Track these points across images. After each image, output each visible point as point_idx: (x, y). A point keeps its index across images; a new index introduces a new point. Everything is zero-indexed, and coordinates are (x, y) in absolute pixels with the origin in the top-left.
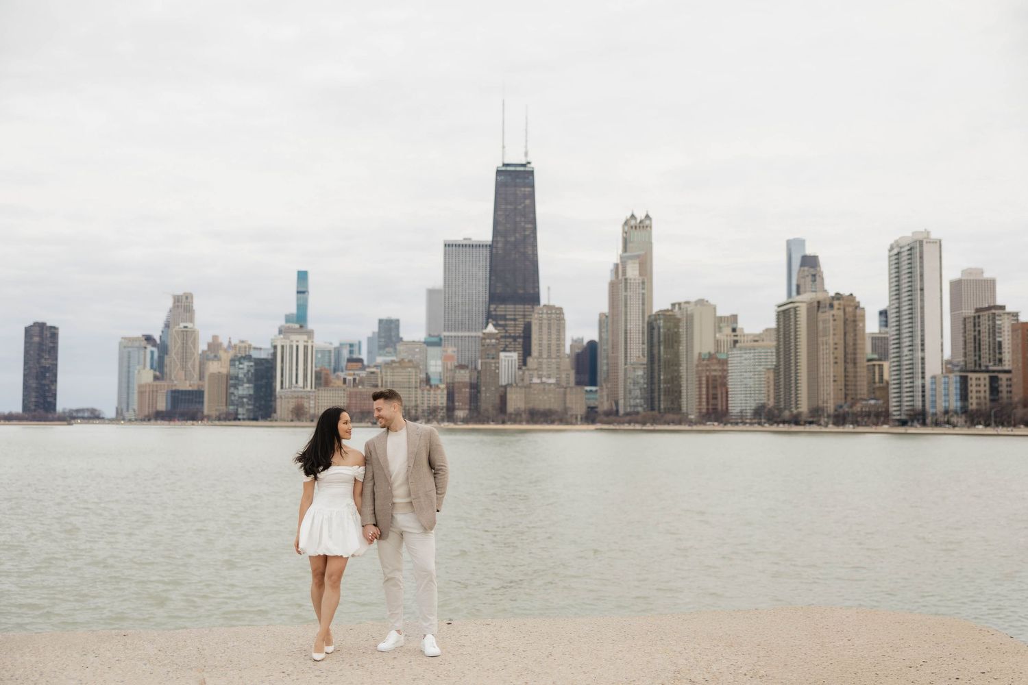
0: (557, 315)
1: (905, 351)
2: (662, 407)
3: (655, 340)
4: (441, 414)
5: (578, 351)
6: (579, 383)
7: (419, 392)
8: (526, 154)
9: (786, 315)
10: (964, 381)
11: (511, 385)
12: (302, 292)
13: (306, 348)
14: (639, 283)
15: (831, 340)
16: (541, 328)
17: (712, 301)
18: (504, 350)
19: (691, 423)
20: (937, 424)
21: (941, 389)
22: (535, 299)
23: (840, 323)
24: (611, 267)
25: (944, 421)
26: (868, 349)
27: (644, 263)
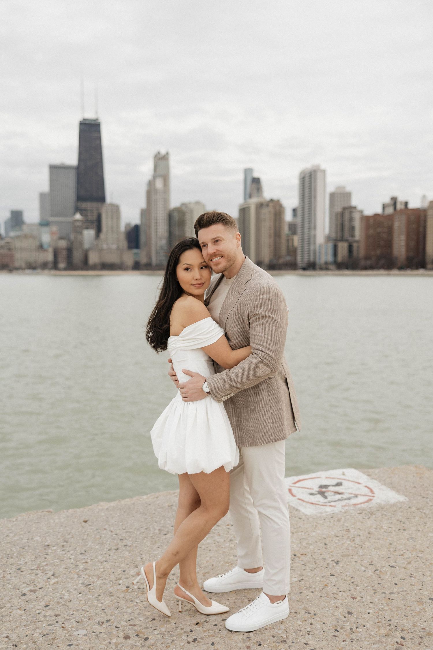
0: (116, 210)
1: (306, 231)
3: (173, 224)
4: (50, 265)
5: (129, 230)
6: (130, 247)
7: (37, 253)
8: (97, 114)
9: (244, 211)
10: (335, 247)
11: (90, 249)
14: (163, 191)
15: (267, 225)
16: (107, 217)
18: (87, 228)
20: (321, 269)
21: (323, 251)
22: (103, 199)
23: (273, 216)
24: (147, 182)
25: (325, 267)
26: (286, 230)
27: (166, 179)
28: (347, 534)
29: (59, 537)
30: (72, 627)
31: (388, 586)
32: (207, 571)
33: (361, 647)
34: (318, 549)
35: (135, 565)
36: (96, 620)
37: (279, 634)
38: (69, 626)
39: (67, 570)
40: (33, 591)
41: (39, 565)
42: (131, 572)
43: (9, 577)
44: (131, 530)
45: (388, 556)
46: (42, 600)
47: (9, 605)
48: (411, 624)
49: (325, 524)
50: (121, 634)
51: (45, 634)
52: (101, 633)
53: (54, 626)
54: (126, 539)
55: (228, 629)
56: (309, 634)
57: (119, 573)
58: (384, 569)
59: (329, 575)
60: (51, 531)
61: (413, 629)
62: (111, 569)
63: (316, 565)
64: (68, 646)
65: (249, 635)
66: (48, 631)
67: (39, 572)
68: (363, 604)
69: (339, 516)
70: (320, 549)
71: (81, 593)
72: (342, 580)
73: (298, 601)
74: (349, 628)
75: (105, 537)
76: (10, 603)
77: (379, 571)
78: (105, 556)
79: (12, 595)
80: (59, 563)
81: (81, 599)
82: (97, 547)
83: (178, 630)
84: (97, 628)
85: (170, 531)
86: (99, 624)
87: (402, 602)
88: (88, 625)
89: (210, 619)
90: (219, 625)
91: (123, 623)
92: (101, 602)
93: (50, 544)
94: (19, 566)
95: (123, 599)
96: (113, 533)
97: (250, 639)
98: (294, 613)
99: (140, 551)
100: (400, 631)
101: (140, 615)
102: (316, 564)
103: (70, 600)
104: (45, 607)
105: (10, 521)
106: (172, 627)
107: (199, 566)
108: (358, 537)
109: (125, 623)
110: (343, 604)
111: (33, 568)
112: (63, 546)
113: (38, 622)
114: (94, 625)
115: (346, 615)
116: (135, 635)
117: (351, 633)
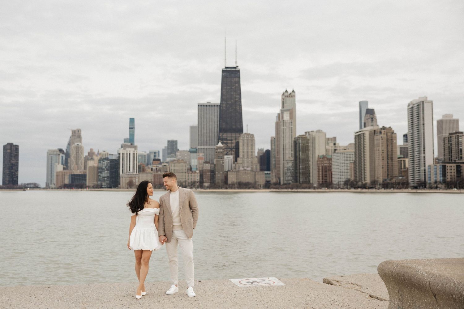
0: (251, 138)
1: (416, 153)
2: (301, 180)
3: (298, 149)
4: (197, 184)
5: (261, 155)
6: (262, 170)
7: (187, 174)
8: (236, 62)
9: (359, 137)
10: (444, 168)
11: (230, 171)
12: (132, 128)
13: (134, 154)
14: (289, 123)
15: (381, 149)
16: (243, 145)
17: (324, 131)
18: (227, 155)
19: (314, 188)
20: (431, 188)
21: (433, 172)
22: (241, 130)
23: (385, 141)
24: (277, 115)
25: (434, 186)
26: (398, 153)
27: (292, 113)
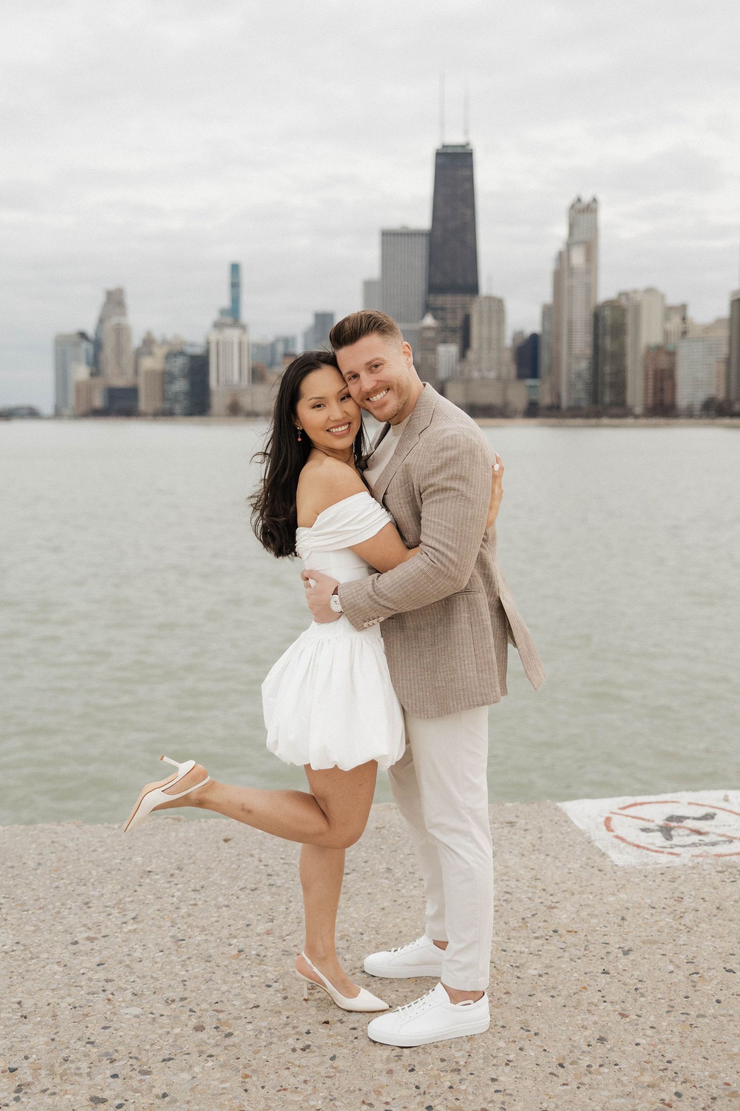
0: (497, 306)
2: (608, 400)
3: (601, 331)
5: (520, 343)
6: (521, 376)
11: (449, 379)
12: (235, 285)
13: (240, 344)
14: (584, 271)
16: (481, 320)
18: (444, 342)
19: (636, 417)
22: (473, 289)
24: (556, 255)
27: (590, 248)
28: (675, 905)
29: (172, 861)
30: (124, 1001)
31: (702, 1003)
32: (385, 941)
33: (590, 1099)
34: (604, 926)
35: (271, 917)
36: (164, 996)
37: (455, 1057)
38: (119, 1000)
39: (159, 912)
40: (91, 939)
41: (120, 901)
42: (259, 928)
43: (66, 914)
44: (293, 862)
45: (731, 952)
46: (98, 954)
47: (45, 955)
48: (707, 1073)
49: (642, 884)
50: (194, 1022)
51: (77, 1005)
52: (162, 1015)
53: (96, 995)
54: (278, 875)
55: (370, 1039)
56: (507, 1065)
57: (238, 927)
58: (710, 974)
59: (601, 971)
60: (165, 850)
61: (707, 1082)
62: (228, 919)
63: (586, 952)
64: (102, 1028)
65: (402, 1051)
66: (83, 1002)
67: (115, 911)
68: (635, 1027)
69: (678, 873)
70: (609, 926)
71: (162, 951)
72: (620, 983)
73: (518, 1008)
74: (586, 1064)
75: (244, 868)
76: (48, 952)
77: (699, 975)
78: (230, 897)
79: (57, 942)
80: (152, 901)
81: (158, 960)
82: (224, 882)
83: (287, 1029)
84: (160, 1008)
85: (357, 869)
86: (167, 1002)
87: (713, 1034)
88: (148, 1002)
89: (350, 1018)
90: (360, 1029)
91: (204, 1006)
92: (187, 969)
93: (154, 870)
94: (88, 898)
95: (224, 968)
96: (262, 863)
97: (400, 1059)
98: (497, 1027)
99: (291, 896)
100: (679, 1083)
101: (238, 997)
102: (585, 950)
103: (139, 960)
104: (98, 965)
105: (109, 828)
106: (281, 1022)
107: (376, 931)
108: (694, 912)
109: (208, 1006)
110: (597, 1023)
111: (108, 904)
112: (172, 875)
113: (76, 986)
114: (158, 1003)
115: (593, 1043)
116: (214, 1026)
117: (586, 1074)
